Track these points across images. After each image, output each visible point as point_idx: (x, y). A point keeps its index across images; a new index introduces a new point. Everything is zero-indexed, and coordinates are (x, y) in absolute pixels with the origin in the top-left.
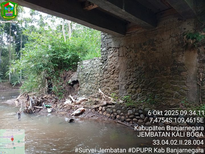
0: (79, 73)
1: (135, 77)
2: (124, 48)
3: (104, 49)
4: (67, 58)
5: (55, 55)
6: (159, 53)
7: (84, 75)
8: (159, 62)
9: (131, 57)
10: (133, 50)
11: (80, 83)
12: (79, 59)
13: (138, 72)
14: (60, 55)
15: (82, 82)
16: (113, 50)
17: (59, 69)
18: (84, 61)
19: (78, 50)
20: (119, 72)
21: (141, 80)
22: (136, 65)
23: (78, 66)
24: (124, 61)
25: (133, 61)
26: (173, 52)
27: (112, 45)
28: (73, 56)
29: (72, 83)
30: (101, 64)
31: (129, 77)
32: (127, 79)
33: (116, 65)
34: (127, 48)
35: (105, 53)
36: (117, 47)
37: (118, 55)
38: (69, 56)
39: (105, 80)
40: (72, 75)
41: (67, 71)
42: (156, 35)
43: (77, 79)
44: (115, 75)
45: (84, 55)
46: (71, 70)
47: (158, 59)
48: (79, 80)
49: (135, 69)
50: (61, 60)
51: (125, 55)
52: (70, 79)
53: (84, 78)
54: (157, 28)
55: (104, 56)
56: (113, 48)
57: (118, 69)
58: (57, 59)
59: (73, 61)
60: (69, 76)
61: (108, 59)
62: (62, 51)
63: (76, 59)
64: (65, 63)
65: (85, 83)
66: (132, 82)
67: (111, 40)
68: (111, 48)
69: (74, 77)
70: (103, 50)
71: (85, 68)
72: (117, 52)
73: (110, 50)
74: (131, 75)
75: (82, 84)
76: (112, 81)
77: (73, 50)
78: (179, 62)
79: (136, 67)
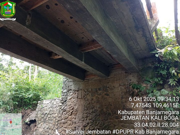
0: (38, 112)
1: (91, 119)
2: (83, 91)
3: (65, 91)
4: (28, 97)
5: (17, 94)
6: (111, 98)
7: (42, 114)
8: (111, 106)
9: (88, 99)
10: (90, 94)
11: (37, 123)
12: (40, 98)
13: (94, 114)
14: (22, 94)
15: (39, 122)
16: (72, 92)
17: (19, 107)
18: (45, 100)
19: (40, 90)
20: (77, 114)
21: (97, 122)
22: (92, 108)
23: (38, 105)
24: (82, 102)
25: (89, 104)
26: (122, 98)
27: (73, 87)
28: (35, 95)
29: (29, 123)
30: (61, 104)
31: (86, 119)
32: (83, 121)
33: (74, 106)
34: (85, 92)
35: (65, 95)
36: (76, 89)
37: (76, 97)
38: (31, 95)
39: (63, 121)
40: (31, 114)
41: (26, 110)
42: (109, 83)
43: (35, 118)
44: (73, 116)
45: (46, 95)
46: (30, 108)
47: (110, 103)
48: (37, 119)
49: (92, 111)
50: (22, 99)
51: (84, 98)
52: (28, 118)
53: (42, 118)
54: (109, 77)
55: (64, 97)
56: (73, 90)
57: (76, 111)
58: (18, 97)
59: (34, 100)
60: (27, 115)
61: (67, 100)
62: (24, 90)
63: (37, 98)
64: (25, 102)
65: (43, 123)
66: (88, 123)
67: (71, 84)
68: (71, 90)
69: (32, 116)
70: (63, 92)
71: (45, 108)
72: (76, 94)
73: (71, 92)
74: (87, 117)
75: (39, 123)
76: (69, 122)
77: (35, 90)
78: (128, 107)
79: (92, 109)
